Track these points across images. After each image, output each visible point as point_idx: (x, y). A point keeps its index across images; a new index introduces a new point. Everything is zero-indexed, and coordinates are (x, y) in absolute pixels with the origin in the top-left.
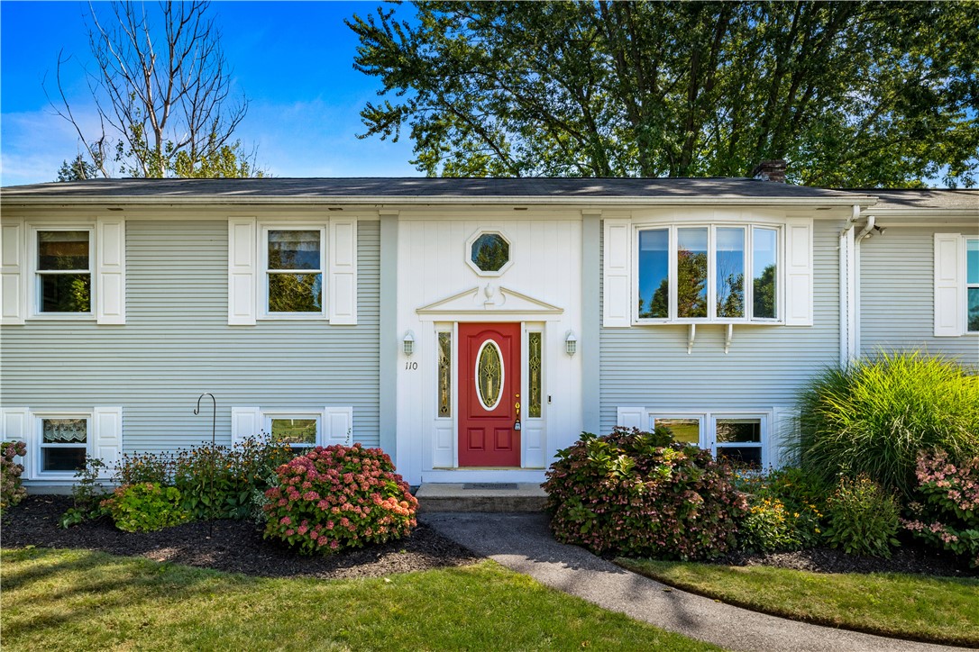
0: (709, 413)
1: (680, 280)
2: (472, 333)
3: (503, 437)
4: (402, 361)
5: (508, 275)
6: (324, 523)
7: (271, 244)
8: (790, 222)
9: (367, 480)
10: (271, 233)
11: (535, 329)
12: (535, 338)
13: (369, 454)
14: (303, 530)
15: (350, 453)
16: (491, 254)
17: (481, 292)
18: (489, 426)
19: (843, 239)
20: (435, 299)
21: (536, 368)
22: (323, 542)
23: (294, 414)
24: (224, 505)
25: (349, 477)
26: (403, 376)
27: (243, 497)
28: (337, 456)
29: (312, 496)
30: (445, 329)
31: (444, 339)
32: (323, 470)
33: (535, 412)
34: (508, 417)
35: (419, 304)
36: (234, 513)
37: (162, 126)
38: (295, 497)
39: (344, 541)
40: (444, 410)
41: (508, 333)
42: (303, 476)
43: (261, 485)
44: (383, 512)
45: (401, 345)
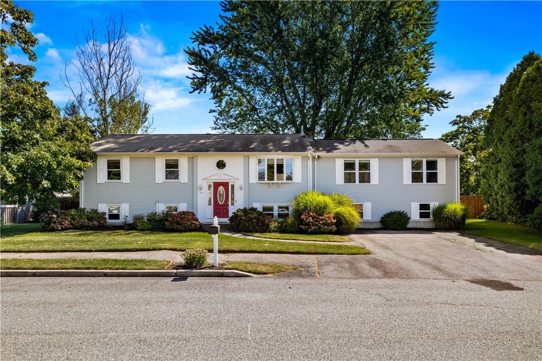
0: (276, 204)
1: (268, 173)
2: (217, 185)
3: (225, 211)
4: (199, 192)
5: (225, 170)
6: (181, 225)
7: (166, 162)
8: (296, 157)
9: (190, 217)
10: (166, 160)
11: (233, 184)
12: (233, 186)
13: (190, 212)
14: (178, 226)
15: (186, 212)
16: (221, 165)
17: (219, 174)
18: (222, 207)
19: (309, 161)
20: (207, 176)
21: (233, 193)
22: (181, 228)
23: (173, 205)
24: (158, 225)
25: (186, 217)
26: (199, 195)
27: (162, 223)
28: (184, 213)
29: (179, 220)
30: (210, 184)
31: (210, 186)
32: (181, 215)
33: (232, 204)
34: (226, 205)
35: (203, 178)
36: (161, 226)
37: (106, 88)
38: (176, 220)
39: (185, 229)
40: (210, 204)
41: (225, 185)
42: (177, 216)
43: (167, 220)
44: (193, 223)
45: (199, 188)
